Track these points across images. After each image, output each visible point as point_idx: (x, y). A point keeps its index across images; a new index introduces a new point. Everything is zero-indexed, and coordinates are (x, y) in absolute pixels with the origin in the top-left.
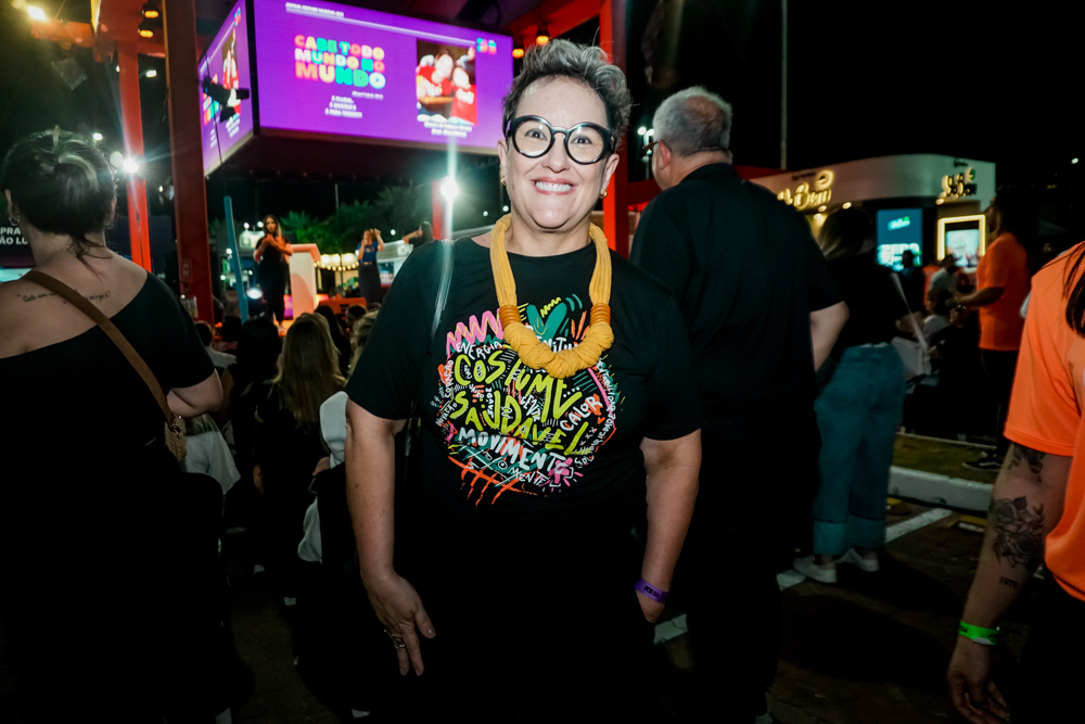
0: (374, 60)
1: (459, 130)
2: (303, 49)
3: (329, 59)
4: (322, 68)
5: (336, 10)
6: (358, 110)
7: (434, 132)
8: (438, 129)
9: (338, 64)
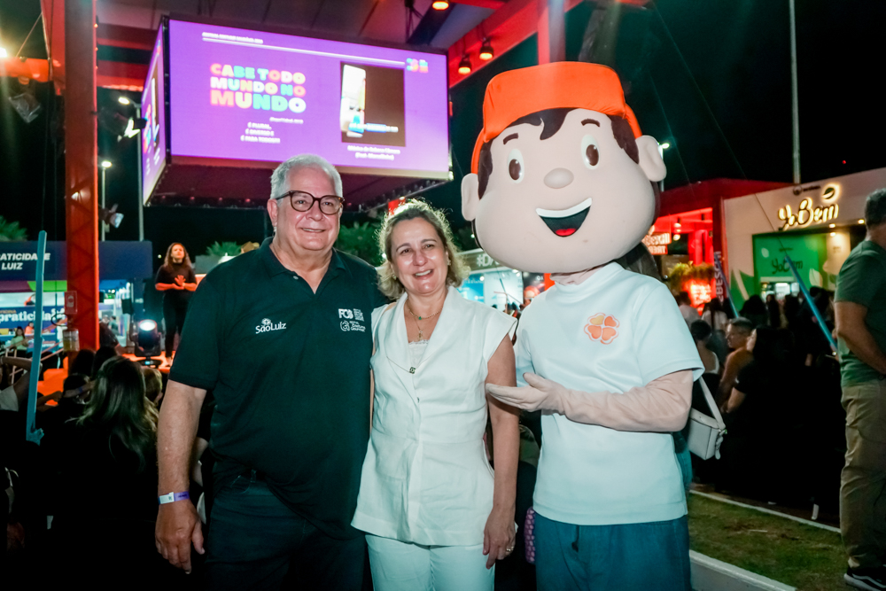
0: (293, 84)
1: (385, 154)
2: (220, 77)
3: (245, 85)
4: (239, 95)
5: (254, 38)
6: (275, 136)
7: (358, 155)
8: (363, 152)
9: (256, 90)
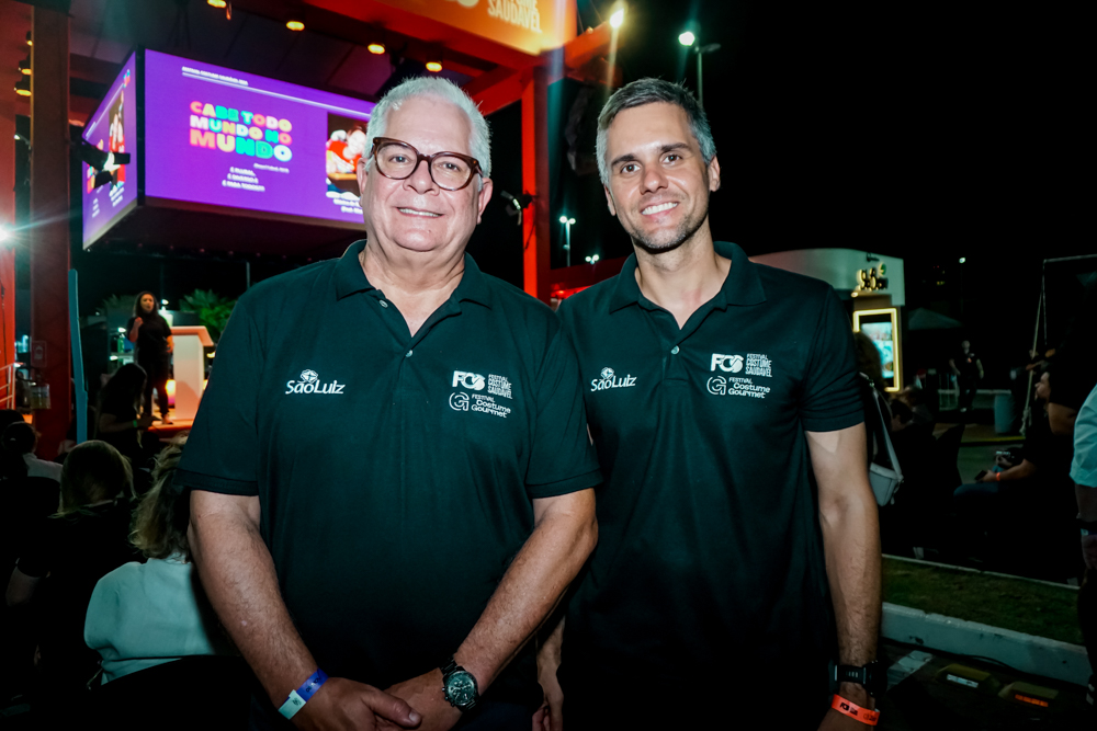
0: (279, 131)
2: (200, 116)
3: (227, 127)
4: (221, 138)
5: (238, 78)
6: (260, 184)
7: (344, 209)
8: (349, 207)
9: (239, 133)
